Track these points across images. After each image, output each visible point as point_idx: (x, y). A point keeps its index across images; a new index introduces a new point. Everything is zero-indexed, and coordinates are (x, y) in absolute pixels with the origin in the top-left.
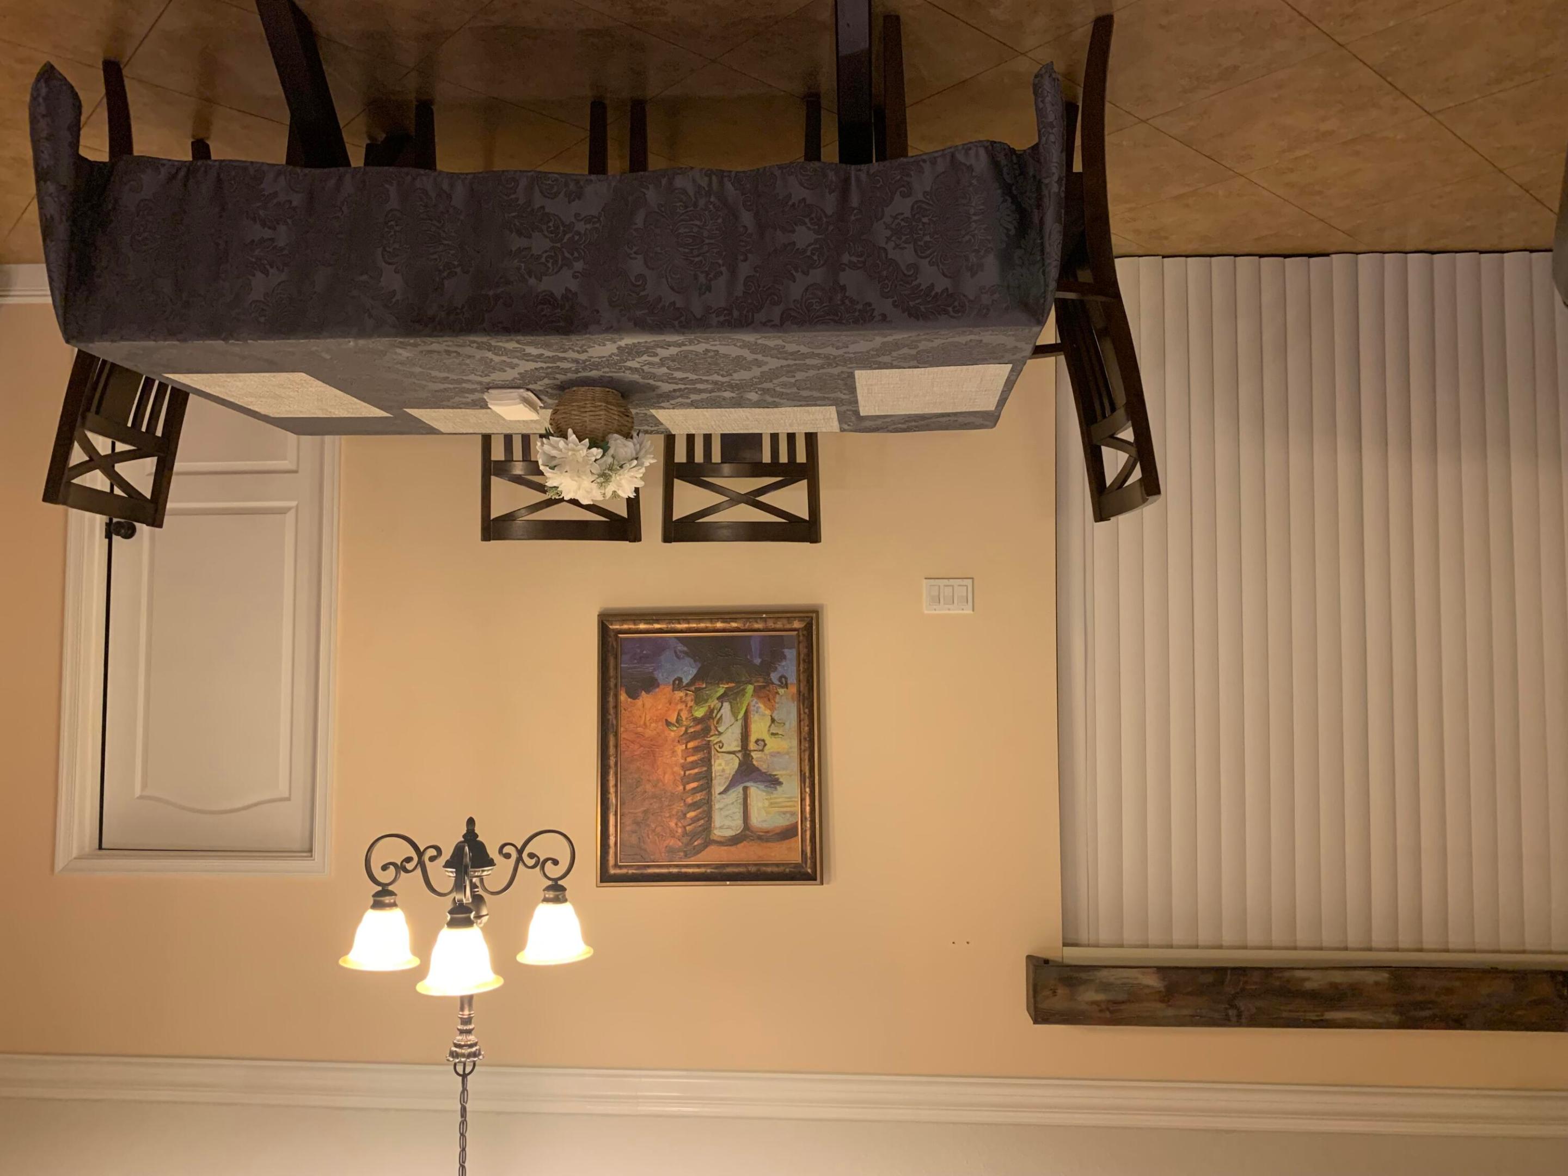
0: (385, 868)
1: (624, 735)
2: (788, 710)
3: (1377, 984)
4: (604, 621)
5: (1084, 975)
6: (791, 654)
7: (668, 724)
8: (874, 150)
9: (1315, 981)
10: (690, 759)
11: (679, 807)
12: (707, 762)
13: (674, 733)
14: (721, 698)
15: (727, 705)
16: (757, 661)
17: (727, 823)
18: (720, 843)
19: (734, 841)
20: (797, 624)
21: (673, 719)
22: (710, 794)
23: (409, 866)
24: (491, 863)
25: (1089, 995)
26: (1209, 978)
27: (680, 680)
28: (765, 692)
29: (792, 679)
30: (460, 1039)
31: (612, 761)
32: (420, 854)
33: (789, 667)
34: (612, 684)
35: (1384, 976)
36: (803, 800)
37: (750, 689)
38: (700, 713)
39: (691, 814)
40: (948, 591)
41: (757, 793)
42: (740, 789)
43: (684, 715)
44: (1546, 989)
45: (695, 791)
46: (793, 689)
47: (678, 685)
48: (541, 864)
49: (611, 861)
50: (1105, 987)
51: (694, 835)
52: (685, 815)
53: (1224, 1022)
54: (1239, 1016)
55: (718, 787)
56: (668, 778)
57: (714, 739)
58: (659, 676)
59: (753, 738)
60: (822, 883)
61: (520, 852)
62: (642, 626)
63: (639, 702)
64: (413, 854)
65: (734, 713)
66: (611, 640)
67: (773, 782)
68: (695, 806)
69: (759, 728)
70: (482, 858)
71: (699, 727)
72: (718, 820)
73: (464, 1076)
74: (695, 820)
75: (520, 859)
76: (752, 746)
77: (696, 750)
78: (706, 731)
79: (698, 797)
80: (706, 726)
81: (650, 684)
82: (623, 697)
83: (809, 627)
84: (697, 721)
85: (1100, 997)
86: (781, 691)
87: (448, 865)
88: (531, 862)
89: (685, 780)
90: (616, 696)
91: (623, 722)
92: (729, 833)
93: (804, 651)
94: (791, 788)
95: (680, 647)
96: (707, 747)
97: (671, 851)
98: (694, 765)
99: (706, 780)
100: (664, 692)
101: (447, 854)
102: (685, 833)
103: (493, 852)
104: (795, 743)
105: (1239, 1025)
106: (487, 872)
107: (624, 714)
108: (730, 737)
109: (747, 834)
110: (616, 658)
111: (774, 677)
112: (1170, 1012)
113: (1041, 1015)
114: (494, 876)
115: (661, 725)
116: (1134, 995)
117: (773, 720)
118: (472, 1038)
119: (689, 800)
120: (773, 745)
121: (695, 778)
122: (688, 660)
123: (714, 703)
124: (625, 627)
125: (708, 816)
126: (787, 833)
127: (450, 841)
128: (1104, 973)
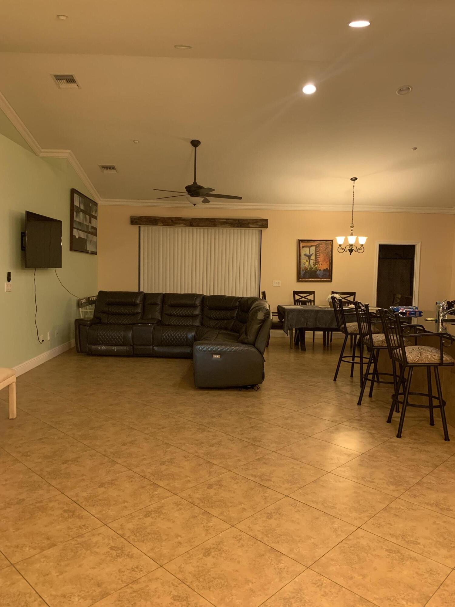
0: (362, 249)
1: (329, 262)
2: (302, 266)
3: (218, 225)
4: (331, 281)
5: (261, 226)
6: (302, 275)
7: (321, 264)
8: (300, 338)
9: (227, 225)
10: (318, 259)
11: (320, 251)
12: (316, 258)
13: (321, 263)
14: (313, 268)
15: (312, 267)
16: (307, 274)
17: (313, 249)
18: (314, 246)
19: (312, 246)
20: (301, 279)
21: (321, 265)
22: (315, 253)
23: (359, 249)
24: (348, 250)
25: (260, 223)
26: (242, 226)
27: (319, 271)
28: (306, 269)
29: (302, 271)
30: (352, 228)
31: (331, 258)
32: (357, 251)
33: (302, 273)
34: (330, 271)
35: (217, 226)
36: (301, 252)
37: (308, 270)
38: (316, 266)
39: (318, 250)
40: (277, 284)
41: (308, 253)
42: (310, 254)
43: (319, 266)
44: (194, 224)
45: (318, 254)
46: (302, 269)
47: (320, 270)
48: (342, 249)
49: (331, 243)
50: (258, 225)
51: (318, 247)
52: (319, 250)
53: (240, 220)
54: (238, 221)
55: (314, 254)
56: (322, 256)
57: (314, 262)
58: (323, 272)
59: (308, 262)
60: (298, 240)
61: (345, 250)
62: (325, 280)
63: (326, 268)
64: (358, 251)
65: (311, 266)
66: (330, 278)
67: (305, 255)
68: (318, 251)
69: (307, 263)
70: (349, 250)
71: (317, 263)
72: (314, 249)
73: (352, 224)
74: (317, 249)
75: (345, 249)
76: (308, 261)
77: (317, 260)
78: (316, 263)
79: (317, 253)
80: (315, 264)
81: (324, 270)
82: (329, 268)
83: (299, 279)
84: (317, 265)
85: (258, 223)
86: (303, 269)
87: (353, 250)
88: (343, 249)
89: (319, 255)
90: (330, 268)
91: (329, 265)
92: (312, 247)
93: (300, 275)
94: (303, 254)
95: (319, 276)
96: (315, 260)
97: (322, 244)
98: (318, 258)
99: (316, 255)
100: (322, 269)
101: (354, 251)
102: (319, 247)
103: (348, 251)
104: (302, 261)
105: (239, 219)
106: (349, 249)
107: (328, 266)
108: (312, 262)
109: (310, 247)
110: (330, 275)
111: (304, 271)
112: (248, 221)
113: (267, 220)
114: (348, 248)
115: (323, 264)
116: (253, 223)
117: (305, 264)
118: (351, 228)
119: (318, 252)
120: (305, 261)
121: (317, 256)
122: (318, 274)
123: (314, 267)
124: (328, 280)
125: (316, 250)
126: (303, 247)
127: (353, 252)
128: (257, 227)
